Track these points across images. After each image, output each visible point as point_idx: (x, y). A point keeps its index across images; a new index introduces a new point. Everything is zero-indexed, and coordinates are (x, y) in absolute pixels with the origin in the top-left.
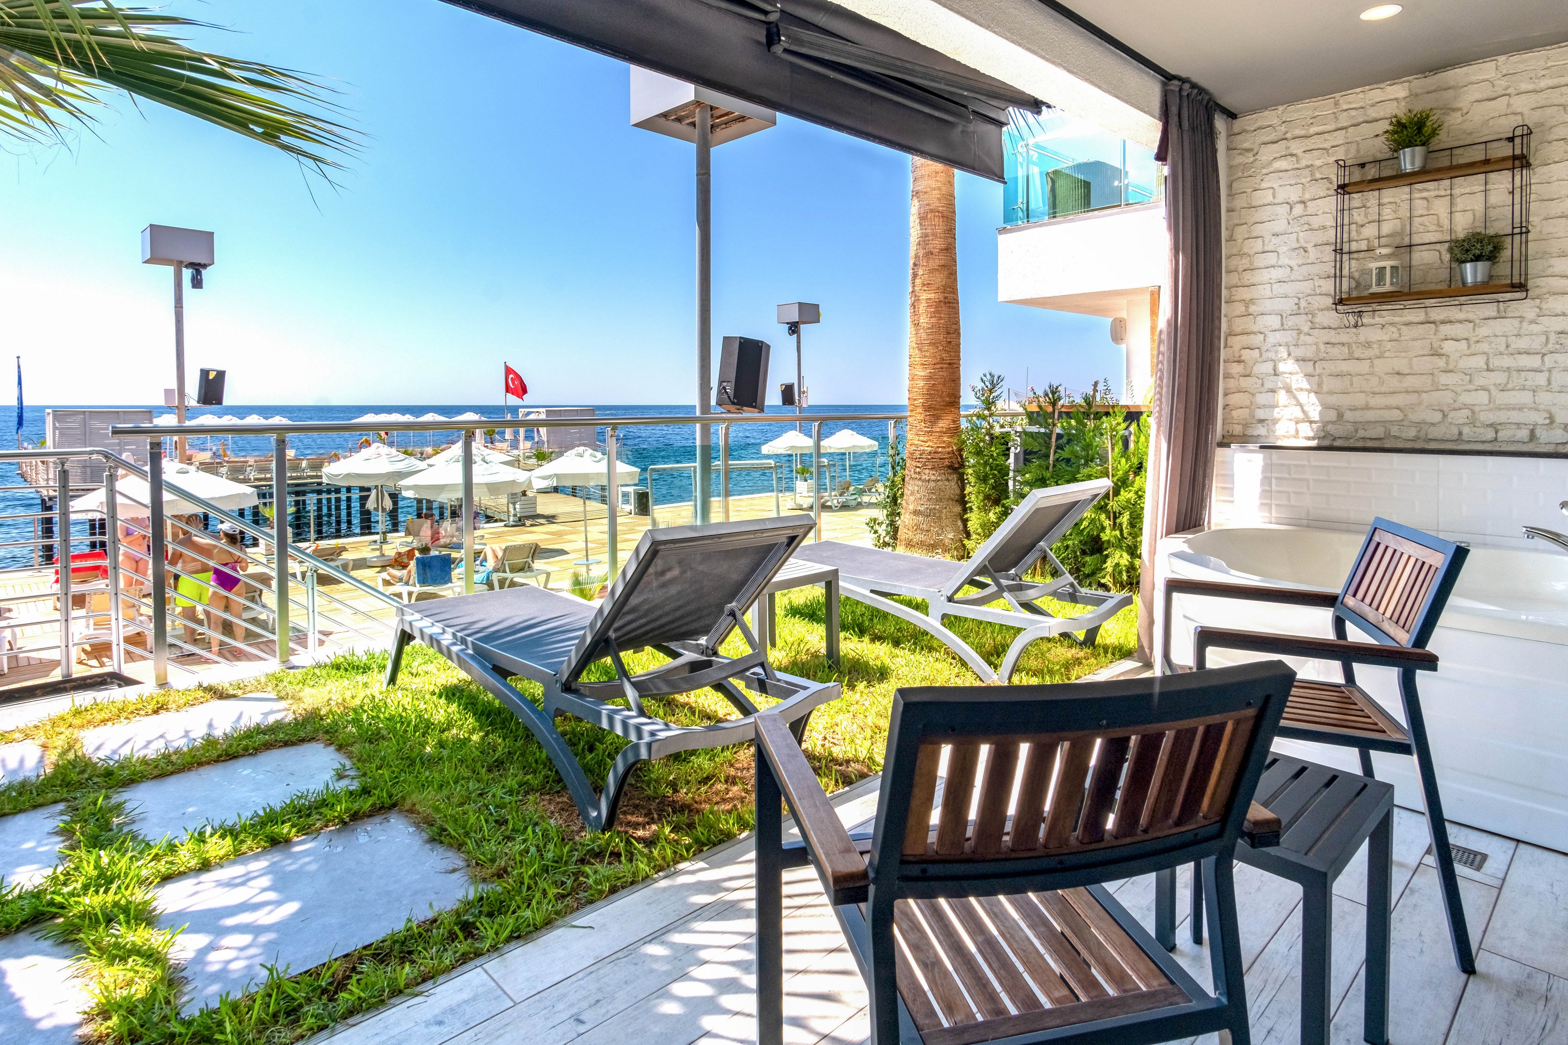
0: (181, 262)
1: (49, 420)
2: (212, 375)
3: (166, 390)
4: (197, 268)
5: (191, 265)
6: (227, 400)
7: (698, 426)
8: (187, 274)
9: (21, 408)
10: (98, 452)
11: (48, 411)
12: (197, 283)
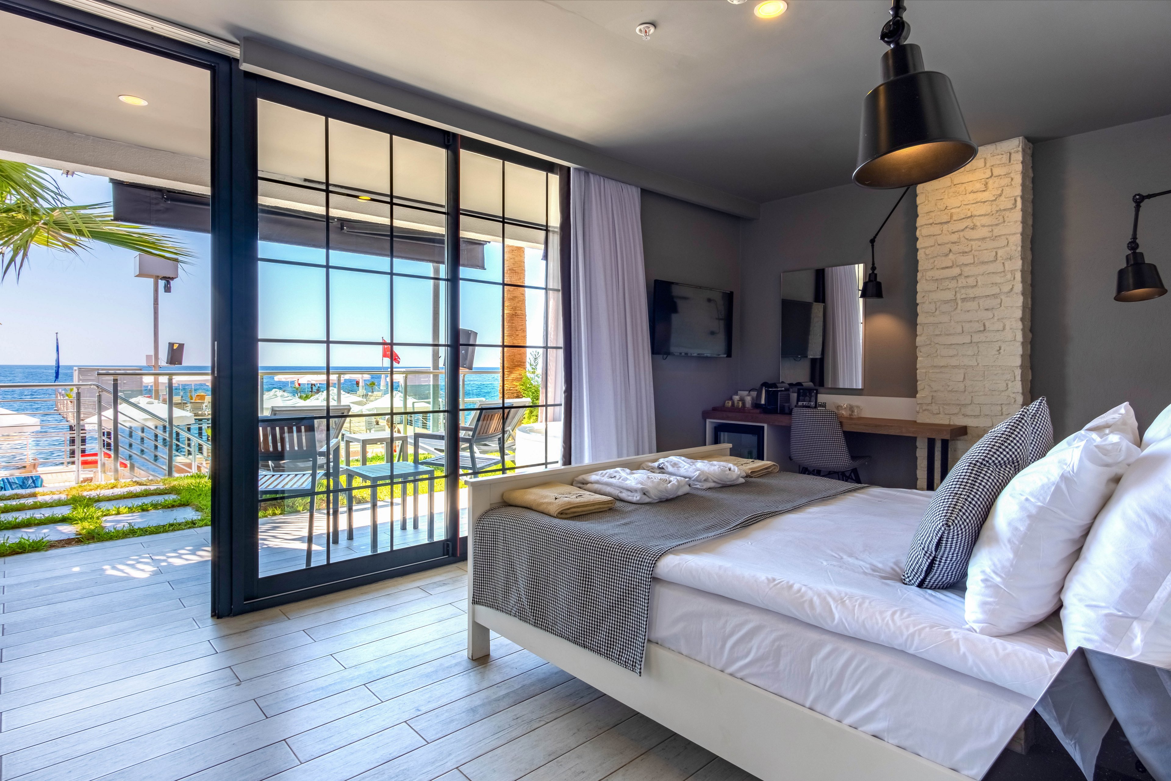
0: (158, 276)
1: (76, 374)
2: (176, 347)
3: (147, 356)
4: (168, 280)
5: (164, 278)
6: (185, 363)
7: (431, 375)
8: (162, 283)
9: (58, 367)
10: (94, 385)
11: (75, 368)
12: (168, 289)
